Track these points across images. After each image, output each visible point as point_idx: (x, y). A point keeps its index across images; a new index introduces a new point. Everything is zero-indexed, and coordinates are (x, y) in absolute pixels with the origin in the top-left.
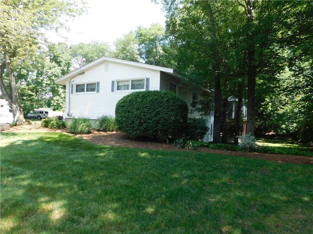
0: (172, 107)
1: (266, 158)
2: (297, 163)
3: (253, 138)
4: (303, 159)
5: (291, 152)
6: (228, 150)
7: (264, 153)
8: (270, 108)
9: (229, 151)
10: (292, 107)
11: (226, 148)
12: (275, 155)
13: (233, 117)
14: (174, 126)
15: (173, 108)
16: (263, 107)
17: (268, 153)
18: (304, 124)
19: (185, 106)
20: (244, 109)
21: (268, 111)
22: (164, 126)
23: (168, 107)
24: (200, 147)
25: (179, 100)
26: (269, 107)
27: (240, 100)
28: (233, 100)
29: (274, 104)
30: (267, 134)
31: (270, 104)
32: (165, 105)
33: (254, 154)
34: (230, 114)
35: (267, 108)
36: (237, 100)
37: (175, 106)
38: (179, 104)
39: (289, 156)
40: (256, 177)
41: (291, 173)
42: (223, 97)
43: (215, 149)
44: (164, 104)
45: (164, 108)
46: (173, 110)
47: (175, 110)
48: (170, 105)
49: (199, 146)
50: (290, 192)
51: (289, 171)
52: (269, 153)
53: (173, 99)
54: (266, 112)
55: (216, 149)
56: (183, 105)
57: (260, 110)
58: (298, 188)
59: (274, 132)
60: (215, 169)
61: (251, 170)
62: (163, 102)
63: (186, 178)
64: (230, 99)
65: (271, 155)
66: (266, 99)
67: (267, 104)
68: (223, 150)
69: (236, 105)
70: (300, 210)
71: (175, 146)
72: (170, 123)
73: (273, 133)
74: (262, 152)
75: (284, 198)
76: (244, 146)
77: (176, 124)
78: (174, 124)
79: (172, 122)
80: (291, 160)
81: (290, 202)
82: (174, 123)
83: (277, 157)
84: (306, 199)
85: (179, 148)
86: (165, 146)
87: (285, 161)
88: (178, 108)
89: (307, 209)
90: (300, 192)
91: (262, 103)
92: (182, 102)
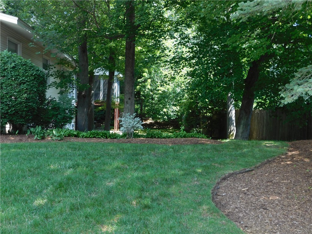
0: (23, 78)
1: (155, 143)
2: (187, 144)
3: (137, 120)
4: (192, 140)
5: (179, 135)
6: (107, 138)
7: (150, 138)
8: (149, 87)
9: (109, 139)
10: (174, 85)
11: (105, 136)
12: (164, 139)
13: (101, 99)
14: (26, 107)
15: (24, 80)
16: (140, 85)
17: (155, 137)
18: (188, 107)
19: (42, 77)
20: (116, 87)
21: (147, 90)
22: (10, 108)
23: (17, 78)
24: (68, 137)
25: (32, 67)
26: (147, 85)
27: (112, 74)
28: (101, 73)
29: (153, 81)
30: (145, 122)
31: (149, 81)
32: (12, 73)
33: (140, 140)
34: (97, 95)
35: (144, 87)
36: (107, 73)
37: (28, 76)
38: (33, 73)
39: (178, 139)
40: (150, 159)
41: (183, 153)
42: (89, 68)
43: (89, 137)
44: (8, 73)
45: (9, 79)
46: (24, 83)
47: (28, 82)
48: (19, 75)
49: (65, 136)
50: (185, 167)
51: (181, 152)
52: (157, 137)
53: (24, 65)
54: (144, 92)
55: (91, 138)
56: (39, 75)
57: (137, 89)
58: (192, 163)
59: (153, 119)
60: (102, 156)
61: (142, 154)
62: (7, 69)
63: (69, 168)
64: (98, 72)
65: (159, 139)
66: (144, 74)
67: (145, 81)
68: (100, 138)
69: (105, 81)
70: (196, 179)
71: (29, 137)
72: (21, 103)
73: (151, 121)
74: (149, 138)
75: (181, 172)
76: (128, 130)
77: (30, 104)
78: (27, 104)
79: (23, 102)
80: (181, 142)
81: (187, 174)
82: (27, 102)
83: (166, 141)
84: (199, 171)
85: (37, 139)
86: (13, 139)
87: (175, 144)
88: (32, 80)
89: (201, 177)
90: (194, 166)
91: (139, 80)
92: (38, 70)
